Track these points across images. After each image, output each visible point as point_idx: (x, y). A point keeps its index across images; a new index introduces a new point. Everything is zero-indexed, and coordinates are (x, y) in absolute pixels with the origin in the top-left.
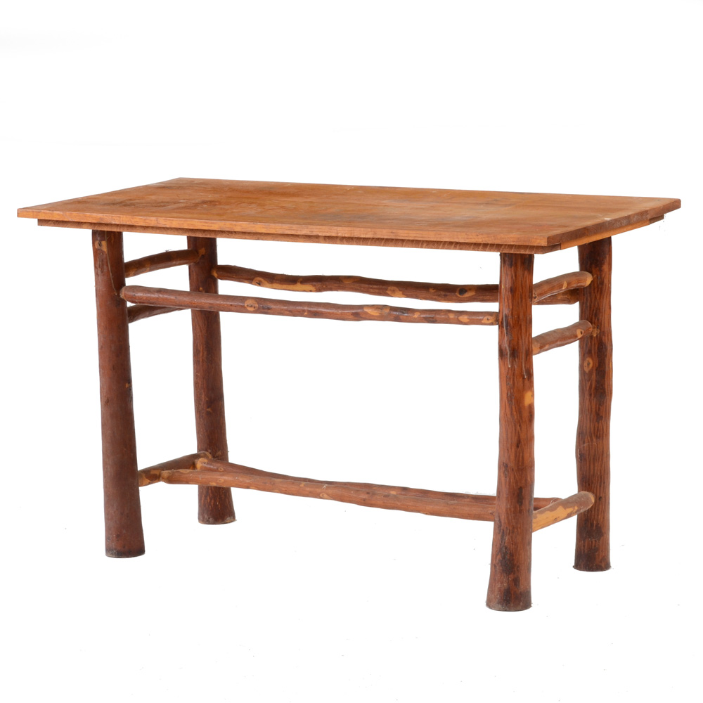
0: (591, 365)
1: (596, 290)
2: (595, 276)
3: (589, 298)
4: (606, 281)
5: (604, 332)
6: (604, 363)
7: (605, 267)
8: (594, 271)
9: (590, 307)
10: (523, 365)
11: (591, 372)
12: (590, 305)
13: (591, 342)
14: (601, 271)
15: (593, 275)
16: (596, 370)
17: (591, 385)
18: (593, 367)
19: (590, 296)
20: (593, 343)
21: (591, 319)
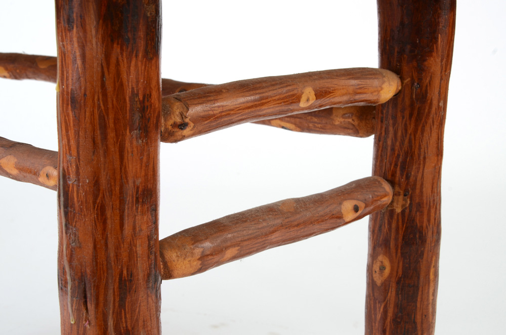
0: (387, 271)
1: (407, 113)
2: (407, 80)
3: (391, 129)
4: (434, 95)
5: (420, 205)
6: (417, 272)
7: (434, 64)
8: (405, 68)
9: (393, 150)
10: (111, 323)
11: (385, 286)
12: (393, 145)
13: (390, 224)
14: (421, 69)
15: (402, 79)
16: (398, 283)
17: (385, 312)
18: (391, 274)
19: (394, 125)
20: (394, 225)
21: (393, 175)
